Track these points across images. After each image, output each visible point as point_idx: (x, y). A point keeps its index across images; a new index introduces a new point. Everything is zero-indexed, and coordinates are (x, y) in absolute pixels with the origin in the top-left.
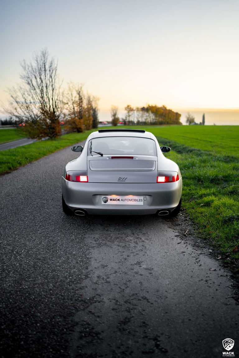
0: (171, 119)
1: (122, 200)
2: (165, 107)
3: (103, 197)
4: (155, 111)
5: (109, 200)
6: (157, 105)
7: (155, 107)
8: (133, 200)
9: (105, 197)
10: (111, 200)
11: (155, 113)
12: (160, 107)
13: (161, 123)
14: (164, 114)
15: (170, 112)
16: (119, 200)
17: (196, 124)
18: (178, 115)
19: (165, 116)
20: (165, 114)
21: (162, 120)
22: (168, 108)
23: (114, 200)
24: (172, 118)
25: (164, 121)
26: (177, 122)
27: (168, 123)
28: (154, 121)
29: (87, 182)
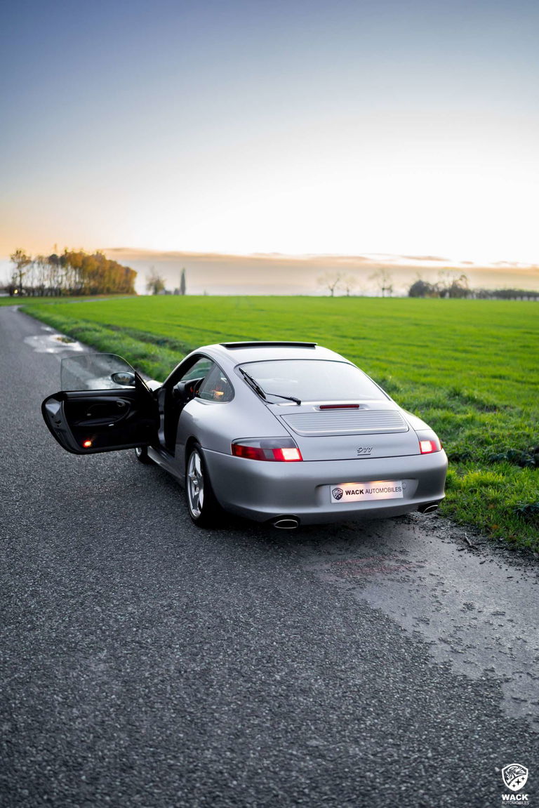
0: (114, 282)
1: (367, 491)
2: (103, 254)
3: (333, 488)
4: (80, 264)
5: (344, 494)
6: (84, 252)
7: (81, 254)
8: (386, 490)
9: (336, 489)
10: (348, 493)
11: (80, 268)
12: (91, 254)
13: (94, 292)
14: (100, 271)
15: (113, 265)
16: (361, 492)
17: (167, 293)
18: (129, 274)
19: (102, 276)
20: (104, 272)
21: (97, 284)
22: (108, 258)
23: (353, 493)
24: (117, 282)
25: (101, 287)
26: (127, 289)
27: (109, 292)
28: (79, 286)
29: (301, 460)
